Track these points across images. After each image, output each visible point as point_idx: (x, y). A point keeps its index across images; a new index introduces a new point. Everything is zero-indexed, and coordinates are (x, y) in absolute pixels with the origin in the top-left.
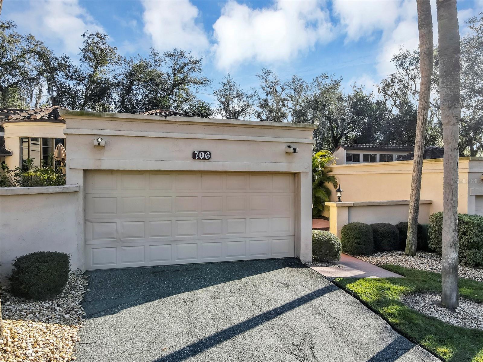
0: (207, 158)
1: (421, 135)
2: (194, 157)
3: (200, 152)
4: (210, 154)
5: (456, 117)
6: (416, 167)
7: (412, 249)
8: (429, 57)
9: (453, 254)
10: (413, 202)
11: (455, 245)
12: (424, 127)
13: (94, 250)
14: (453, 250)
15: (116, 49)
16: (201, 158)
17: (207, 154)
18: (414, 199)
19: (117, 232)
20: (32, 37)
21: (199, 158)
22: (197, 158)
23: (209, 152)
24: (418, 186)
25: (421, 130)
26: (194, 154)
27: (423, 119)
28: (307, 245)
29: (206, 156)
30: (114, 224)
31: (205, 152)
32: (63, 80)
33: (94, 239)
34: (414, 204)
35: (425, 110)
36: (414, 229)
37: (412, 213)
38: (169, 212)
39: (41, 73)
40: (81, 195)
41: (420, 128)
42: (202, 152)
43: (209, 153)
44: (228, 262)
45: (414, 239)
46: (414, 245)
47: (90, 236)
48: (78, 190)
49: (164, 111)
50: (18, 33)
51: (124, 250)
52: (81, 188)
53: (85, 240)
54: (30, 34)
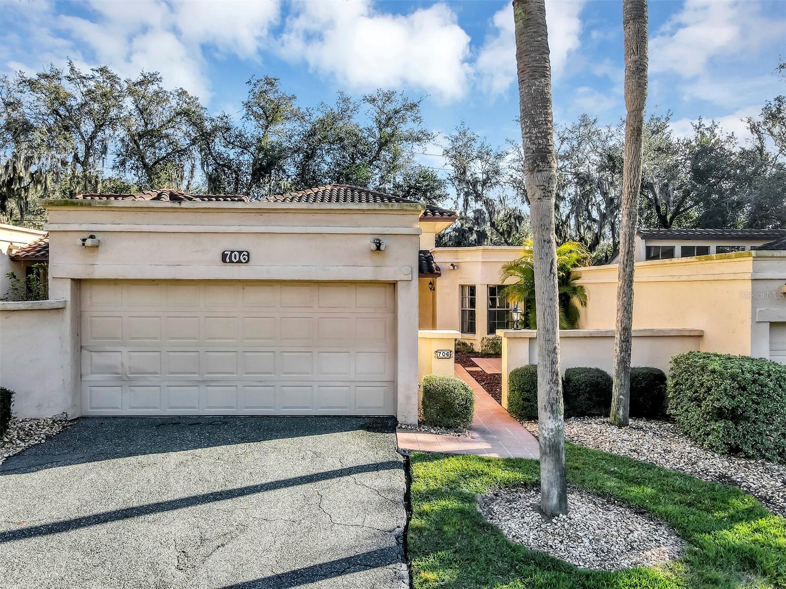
0: (244, 261)
1: (627, 215)
2: (224, 260)
3: (232, 252)
4: (248, 255)
5: (542, 187)
6: (622, 270)
7: (619, 414)
8: (637, 77)
9: (549, 421)
10: (618, 332)
11: (552, 407)
12: (633, 200)
13: (93, 388)
14: (549, 414)
15: (294, 97)
16: (235, 261)
17: (244, 255)
18: (620, 326)
19: (122, 365)
20: (185, 93)
21: (231, 262)
22: (228, 260)
23: (246, 252)
24: (626, 305)
25: (628, 206)
26: (224, 256)
27: (629, 186)
28: (408, 398)
29: (243, 257)
30: (118, 354)
31: (240, 253)
32: (223, 149)
33: (92, 373)
34: (620, 335)
35: (633, 171)
36: (621, 380)
37: (618, 352)
38: (195, 338)
39: (194, 142)
40: (68, 313)
41: (626, 202)
42: (236, 253)
43: (246, 254)
44: (284, 416)
45: (621, 397)
46: (622, 408)
47: (86, 369)
48: (60, 306)
49: (338, 188)
50: (164, 89)
51: (132, 391)
52: (69, 304)
53: (78, 376)
54: (181, 89)
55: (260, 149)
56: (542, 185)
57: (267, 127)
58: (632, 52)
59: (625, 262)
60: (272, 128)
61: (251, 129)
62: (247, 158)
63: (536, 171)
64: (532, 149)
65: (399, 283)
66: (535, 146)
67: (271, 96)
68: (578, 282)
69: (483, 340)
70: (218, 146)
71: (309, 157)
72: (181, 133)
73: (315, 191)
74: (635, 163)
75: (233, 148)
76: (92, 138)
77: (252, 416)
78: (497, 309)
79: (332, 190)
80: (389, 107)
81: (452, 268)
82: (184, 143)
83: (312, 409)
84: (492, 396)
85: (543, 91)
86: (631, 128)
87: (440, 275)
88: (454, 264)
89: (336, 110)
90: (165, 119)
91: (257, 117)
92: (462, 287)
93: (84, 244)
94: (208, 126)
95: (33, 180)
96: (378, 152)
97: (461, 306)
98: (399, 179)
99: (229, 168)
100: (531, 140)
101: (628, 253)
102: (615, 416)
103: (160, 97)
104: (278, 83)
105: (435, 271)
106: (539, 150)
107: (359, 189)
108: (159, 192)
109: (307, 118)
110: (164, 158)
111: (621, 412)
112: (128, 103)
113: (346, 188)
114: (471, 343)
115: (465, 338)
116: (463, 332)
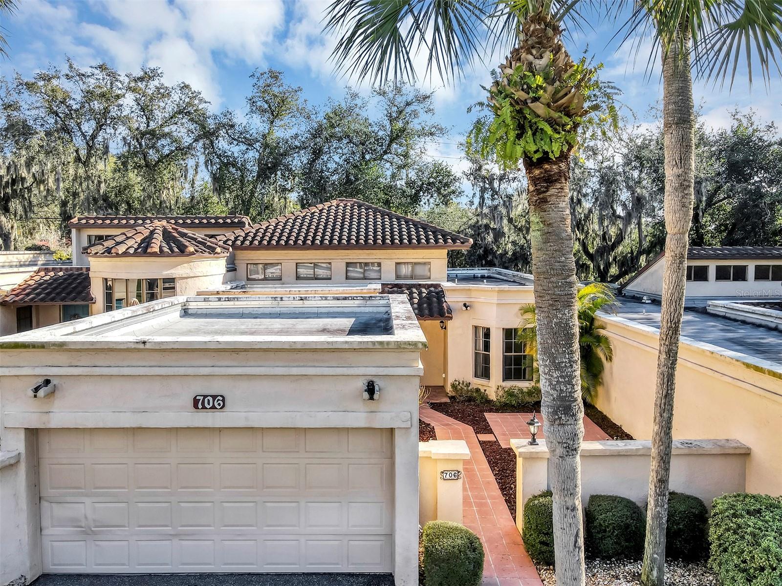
0: (219, 407)
1: (666, 352)
2: (196, 406)
3: (205, 397)
4: (223, 401)
5: (565, 445)
6: (658, 415)
7: (652, 575)
8: (680, 195)
10: (653, 484)
12: (673, 337)
13: (55, 544)
15: (300, 89)
16: (208, 407)
17: (219, 400)
18: (655, 477)
19: (86, 518)
20: (187, 86)
21: (204, 407)
22: (200, 406)
23: (220, 396)
24: (662, 455)
25: (667, 343)
26: (196, 402)
27: (669, 320)
28: (407, 560)
29: (218, 402)
30: (81, 505)
31: (214, 397)
32: (226, 146)
33: (53, 526)
34: (655, 487)
35: (674, 304)
36: (656, 538)
37: (652, 505)
38: (166, 488)
40: (22, 468)
41: (664, 338)
42: (209, 398)
43: (221, 399)
44: (268, 574)
45: (655, 556)
46: (656, 569)
47: (46, 522)
48: (12, 461)
49: (345, 202)
50: (165, 85)
51: (97, 545)
52: (23, 457)
53: (37, 529)
54: (183, 83)
55: (266, 146)
56: (565, 443)
57: (272, 122)
58: (674, 163)
59: (662, 406)
60: (278, 122)
61: (257, 124)
62: (252, 155)
63: (557, 423)
64: (552, 395)
65: (396, 429)
66: (555, 392)
67: (275, 90)
68: (602, 332)
69: (498, 389)
70: (222, 144)
71: (317, 153)
72: (183, 131)
73: (320, 209)
74: (676, 294)
75: (237, 144)
76: (94, 137)
77: (232, 574)
78: (513, 354)
79: (338, 206)
80: (400, 100)
81: (464, 308)
82: (187, 140)
83: (299, 565)
84: (506, 500)
85: (567, 324)
86: (672, 253)
87: (451, 318)
88: (467, 304)
89: (343, 105)
90: (167, 115)
91: (263, 111)
92: (476, 328)
93: (35, 396)
94: (211, 124)
95: (36, 180)
96: (389, 145)
97: (474, 348)
98: (413, 175)
99: (234, 166)
100: (551, 384)
101: (666, 396)
102: (648, 577)
103: (163, 93)
104: (282, 77)
105: (447, 315)
106: (561, 398)
107: (367, 205)
108: (151, 228)
109: (313, 117)
110: (168, 155)
111: (655, 573)
112: (129, 100)
113: (352, 203)
114: (485, 390)
115: (478, 383)
116: (476, 376)
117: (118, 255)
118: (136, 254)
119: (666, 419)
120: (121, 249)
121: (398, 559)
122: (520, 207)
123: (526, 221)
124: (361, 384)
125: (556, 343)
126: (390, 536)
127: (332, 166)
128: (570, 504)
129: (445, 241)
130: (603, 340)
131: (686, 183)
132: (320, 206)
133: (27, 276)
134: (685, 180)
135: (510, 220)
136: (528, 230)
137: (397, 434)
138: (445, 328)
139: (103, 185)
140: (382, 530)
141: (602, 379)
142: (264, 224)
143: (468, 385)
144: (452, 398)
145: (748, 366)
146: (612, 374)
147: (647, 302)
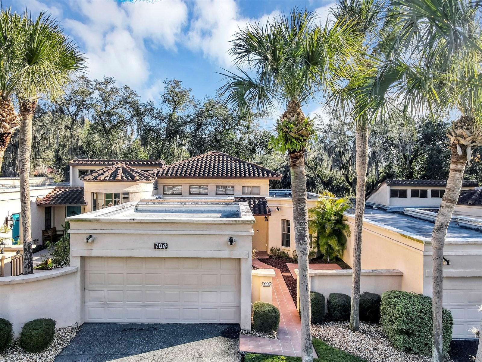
0: (165, 248)
1: (357, 226)
2: (155, 248)
3: (159, 243)
4: (167, 245)
6: (355, 253)
8: (362, 159)
9: (306, 357)
11: (307, 351)
13: (90, 309)
14: (306, 354)
15: (190, 90)
16: (160, 248)
18: (354, 281)
19: (104, 297)
20: (128, 87)
21: (158, 248)
22: (157, 248)
23: (166, 243)
25: (358, 222)
26: (155, 245)
28: (246, 316)
29: (164, 246)
30: (102, 292)
31: (163, 244)
32: (149, 120)
33: (90, 301)
34: (354, 285)
35: (360, 205)
36: (355, 308)
38: (140, 284)
39: (133, 117)
40: (79, 274)
42: (161, 244)
44: (184, 324)
45: (355, 316)
46: (355, 322)
47: (87, 299)
48: (75, 271)
49: (215, 154)
50: (116, 87)
51: (109, 310)
52: (79, 269)
53: (83, 302)
54: (126, 85)
55: (171, 121)
56: (302, 251)
57: (174, 108)
59: (356, 249)
60: (178, 108)
61: (166, 109)
62: (163, 125)
63: (299, 245)
67: (177, 90)
68: (346, 222)
69: (294, 252)
70: (147, 119)
71: (199, 126)
72: (125, 112)
73: (202, 157)
74: (361, 201)
75: (155, 119)
76: (76, 115)
77: (168, 324)
79: (211, 155)
81: (277, 210)
82: (127, 117)
83: (198, 320)
85: (303, 209)
86: (359, 184)
87: (270, 215)
88: (279, 208)
89: (214, 99)
90: (116, 103)
91: (169, 101)
92: (283, 220)
93: (87, 242)
94: (142, 109)
95: (42, 138)
96: (239, 121)
97: (282, 231)
98: (252, 137)
99: (153, 131)
101: (358, 245)
102: (352, 326)
103: (114, 91)
104: (181, 84)
105: (268, 213)
107: (227, 155)
108: (116, 167)
109: (198, 106)
110: (116, 125)
111: (354, 324)
112: (96, 95)
113: (219, 154)
114: (288, 253)
115: (284, 249)
116: (283, 245)
117: (100, 181)
118: (110, 180)
119: (358, 255)
120: (102, 177)
121: (242, 316)
122: (311, 156)
123: (315, 164)
124: (227, 239)
125: (299, 215)
126: (239, 307)
127: (207, 132)
128: (304, 274)
129: (268, 175)
130: (346, 226)
131: (364, 154)
132: (202, 156)
133: (50, 191)
134: (363, 153)
135: (306, 163)
136: (315, 169)
137: (242, 260)
138: (267, 220)
139: (80, 141)
140: (236, 304)
141: (346, 246)
142: (173, 165)
143: (279, 250)
144: (270, 256)
145: (401, 235)
146: (350, 243)
147: (375, 208)
